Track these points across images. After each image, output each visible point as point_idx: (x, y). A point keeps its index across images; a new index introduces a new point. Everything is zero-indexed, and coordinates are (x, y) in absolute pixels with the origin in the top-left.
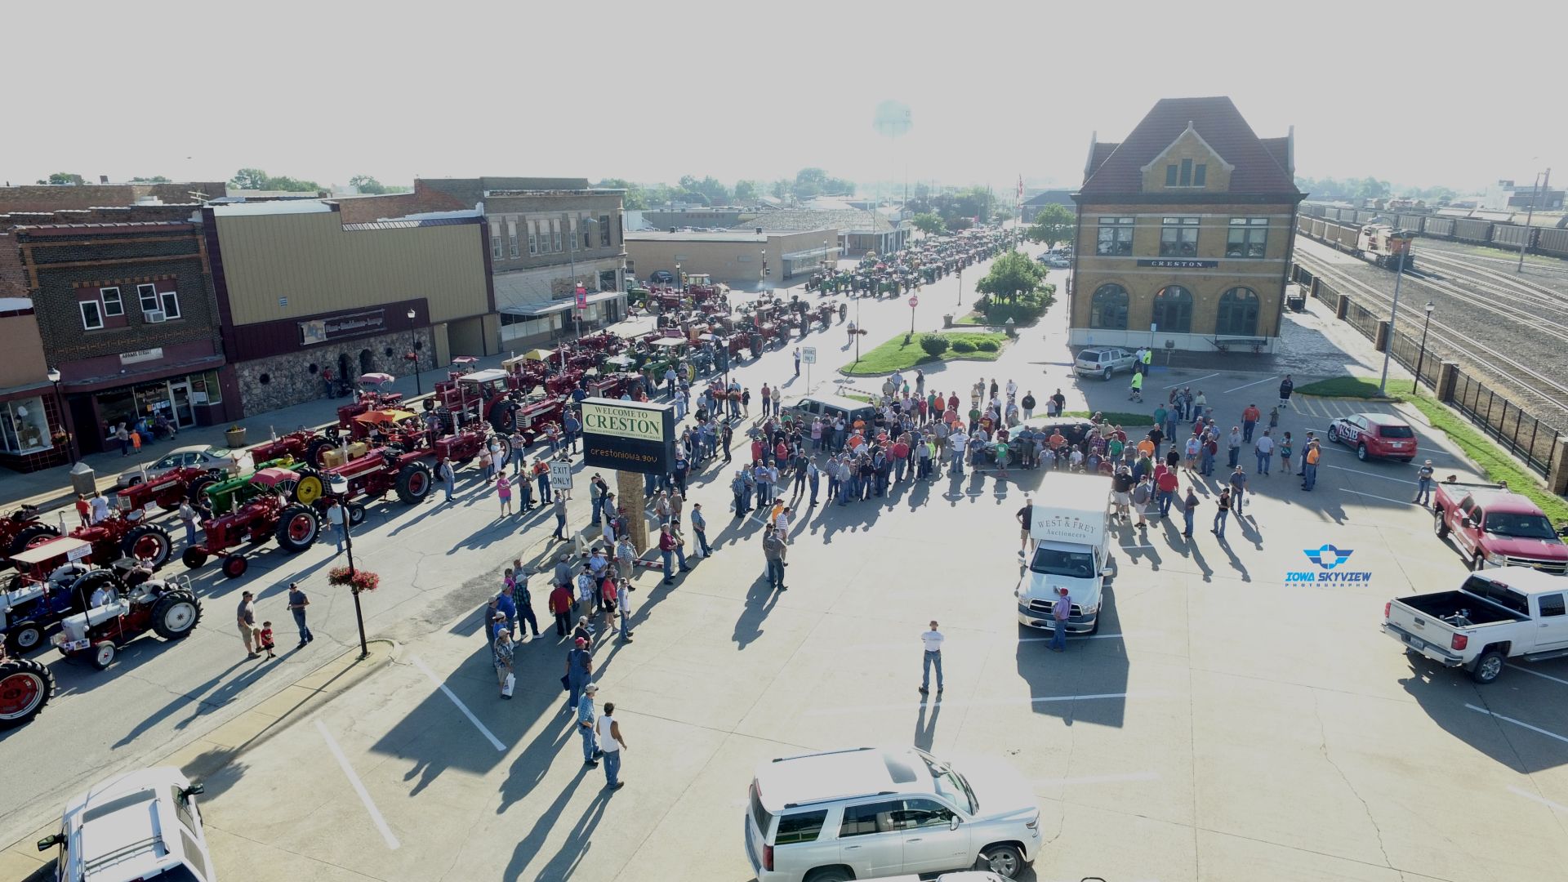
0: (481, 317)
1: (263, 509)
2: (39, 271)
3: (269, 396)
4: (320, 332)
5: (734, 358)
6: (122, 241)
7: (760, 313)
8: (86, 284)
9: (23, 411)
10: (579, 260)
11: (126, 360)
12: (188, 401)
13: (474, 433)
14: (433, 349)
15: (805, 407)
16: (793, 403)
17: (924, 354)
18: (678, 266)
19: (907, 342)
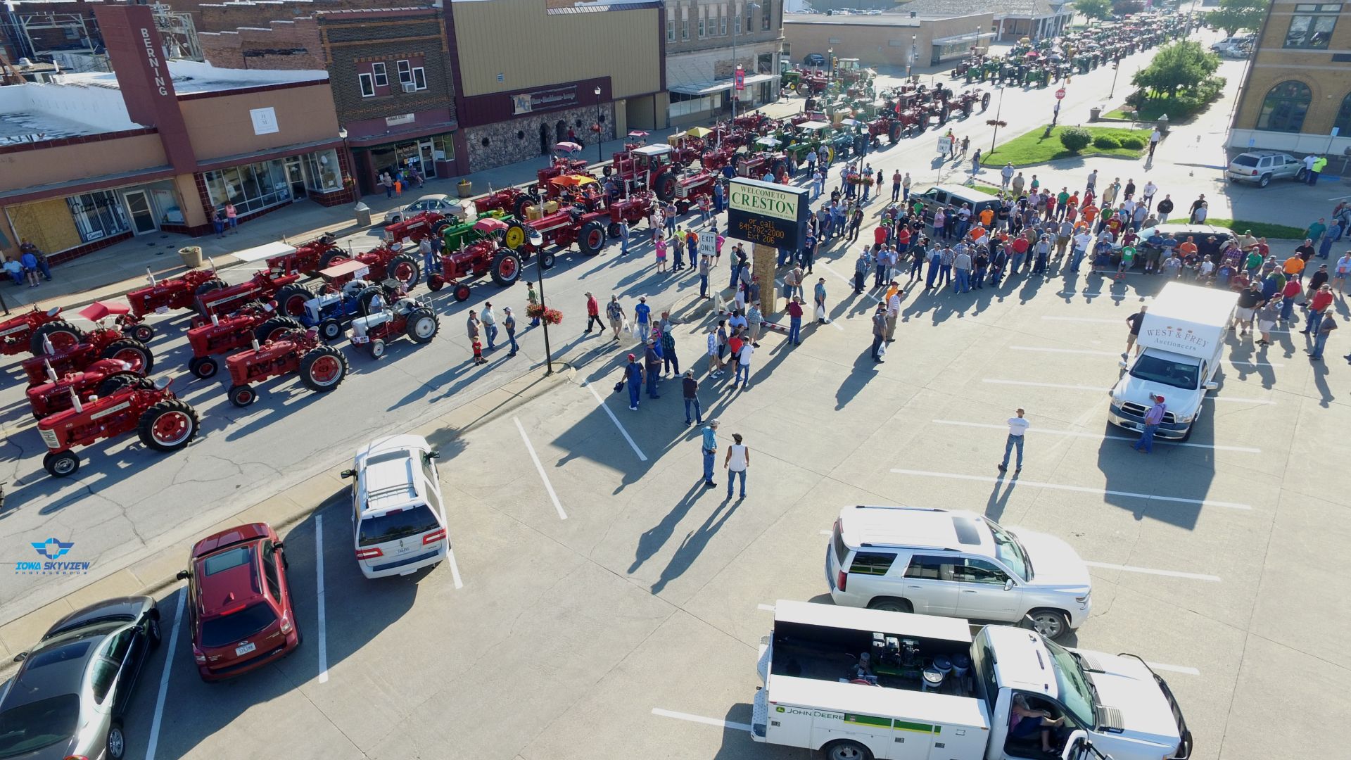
0: (654, 94)
1: (482, 251)
2: (332, 49)
3: (488, 157)
4: (527, 104)
5: (872, 143)
6: (387, 23)
7: (903, 100)
8: (363, 59)
9: (324, 160)
10: (741, 44)
11: (390, 122)
12: (431, 157)
13: (641, 200)
14: (614, 122)
15: (932, 196)
16: (922, 191)
17: (1062, 148)
18: (830, 51)
19: (1047, 135)
